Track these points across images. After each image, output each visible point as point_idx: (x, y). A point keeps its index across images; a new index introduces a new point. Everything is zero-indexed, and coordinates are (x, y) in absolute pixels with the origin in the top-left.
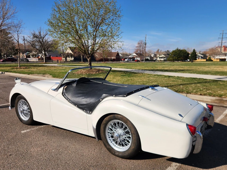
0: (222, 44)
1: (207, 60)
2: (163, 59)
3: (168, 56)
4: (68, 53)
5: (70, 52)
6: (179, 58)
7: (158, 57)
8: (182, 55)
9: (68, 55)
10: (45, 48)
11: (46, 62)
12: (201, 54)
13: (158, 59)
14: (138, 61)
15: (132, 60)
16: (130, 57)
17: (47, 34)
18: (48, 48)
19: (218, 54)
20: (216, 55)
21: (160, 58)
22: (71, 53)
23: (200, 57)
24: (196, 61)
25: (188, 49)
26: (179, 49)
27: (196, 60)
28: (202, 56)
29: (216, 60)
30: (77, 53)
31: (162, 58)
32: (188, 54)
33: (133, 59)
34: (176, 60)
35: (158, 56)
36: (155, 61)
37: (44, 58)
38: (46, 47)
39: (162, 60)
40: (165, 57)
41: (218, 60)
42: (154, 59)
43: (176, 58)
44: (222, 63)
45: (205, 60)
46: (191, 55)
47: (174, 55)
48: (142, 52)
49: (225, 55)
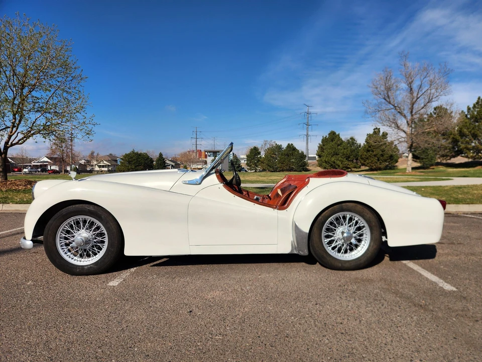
0: (196, 147)
2: (106, 169)
3: (114, 163)
6: (137, 166)
7: (96, 166)
12: (170, 161)
13: (97, 168)
19: (195, 161)
20: (193, 162)
21: (100, 167)
23: (169, 165)
26: (136, 151)
28: (173, 164)
31: (103, 166)
32: (152, 161)
33: (43, 168)
36: (90, 172)
39: (105, 171)
40: (110, 164)
42: (88, 169)
46: (157, 163)
47: (129, 162)
48: (65, 155)
49: (203, 163)
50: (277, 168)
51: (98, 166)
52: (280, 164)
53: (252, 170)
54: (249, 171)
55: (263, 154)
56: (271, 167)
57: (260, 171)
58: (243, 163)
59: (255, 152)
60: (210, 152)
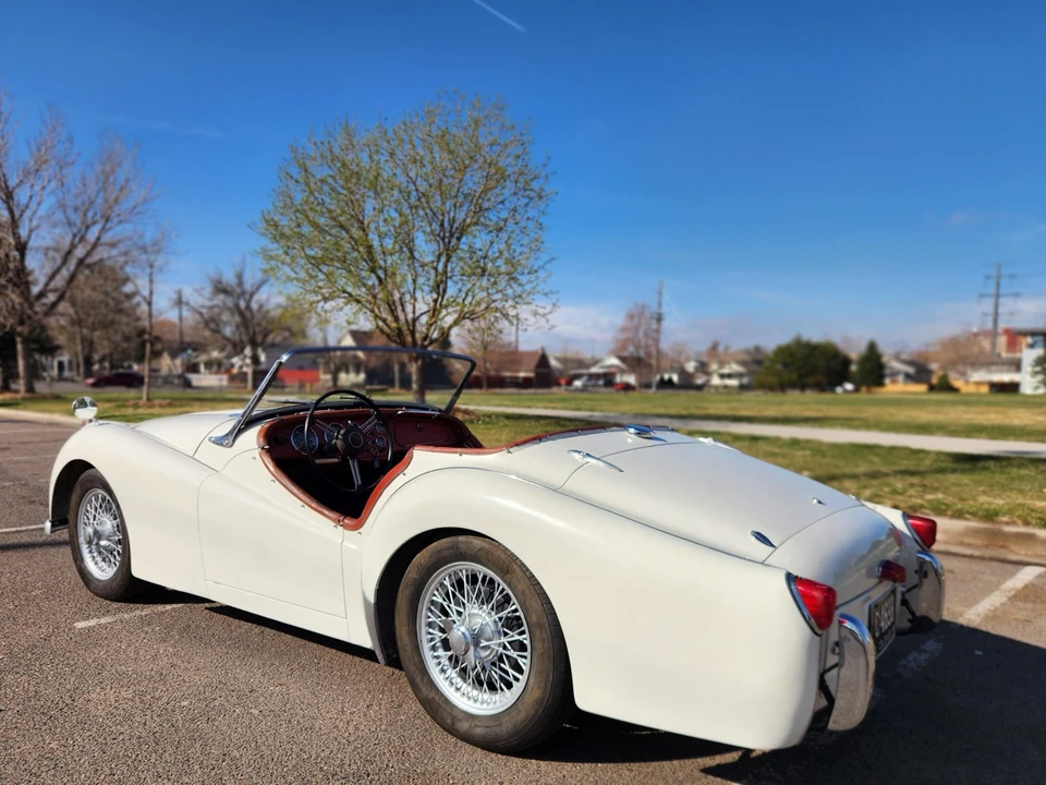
0: (995, 321)
1: (932, 388)
2: (734, 382)
3: (755, 368)
6: (806, 375)
7: (716, 376)
8: (821, 363)
9: (346, 364)
11: (255, 385)
12: (903, 362)
13: (716, 381)
14: (627, 387)
15: (601, 382)
16: (594, 370)
17: (266, 281)
18: (266, 336)
19: (984, 361)
20: (974, 365)
21: (722, 376)
23: (898, 374)
24: (883, 389)
25: (844, 340)
26: (805, 339)
27: (884, 385)
28: (911, 370)
29: (971, 389)
31: (729, 376)
32: (846, 362)
33: (608, 379)
34: (794, 387)
35: (714, 367)
36: (701, 388)
37: (250, 372)
39: (733, 387)
40: (744, 371)
41: (985, 389)
42: (699, 381)
43: (794, 377)
44: (1002, 398)
45: (922, 388)
46: (859, 369)
47: (785, 365)
48: (643, 352)
49: (1013, 368)
51: (719, 374)
60: (1033, 334)
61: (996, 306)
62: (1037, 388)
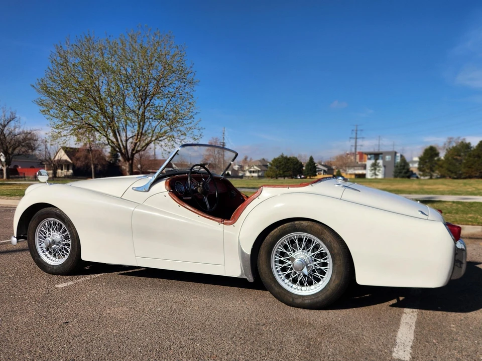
0: (356, 149)
1: (334, 176)
2: (255, 175)
3: (264, 168)
4: (59, 161)
5: (65, 157)
6: (286, 171)
7: (248, 172)
8: (291, 166)
9: (61, 164)
10: (7, 147)
11: (8, 177)
12: (323, 165)
13: (248, 174)
17: (13, 119)
19: (352, 165)
20: (349, 167)
21: (251, 172)
22: (66, 161)
23: (321, 171)
24: (316, 177)
25: (300, 156)
26: (285, 155)
27: (316, 175)
28: (326, 169)
29: (348, 176)
30: (81, 159)
31: (254, 172)
32: (302, 166)
34: (281, 177)
35: (247, 168)
36: (241, 177)
37: (4, 169)
38: (11, 147)
39: (255, 177)
40: (260, 169)
41: (353, 177)
42: (240, 174)
43: (281, 173)
45: (330, 176)
46: (306, 169)
47: (277, 167)
48: (217, 160)
49: (363, 168)
50: (461, 174)
51: (249, 171)
52: (467, 169)
53: (426, 176)
54: (422, 178)
55: (442, 156)
56: (452, 172)
57: (437, 178)
58: (414, 167)
59: (431, 153)
60: (370, 154)
61: (356, 143)
62: (372, 176)
